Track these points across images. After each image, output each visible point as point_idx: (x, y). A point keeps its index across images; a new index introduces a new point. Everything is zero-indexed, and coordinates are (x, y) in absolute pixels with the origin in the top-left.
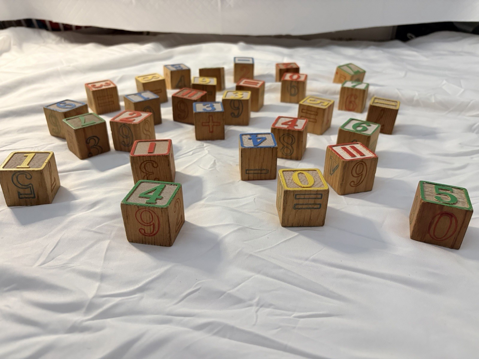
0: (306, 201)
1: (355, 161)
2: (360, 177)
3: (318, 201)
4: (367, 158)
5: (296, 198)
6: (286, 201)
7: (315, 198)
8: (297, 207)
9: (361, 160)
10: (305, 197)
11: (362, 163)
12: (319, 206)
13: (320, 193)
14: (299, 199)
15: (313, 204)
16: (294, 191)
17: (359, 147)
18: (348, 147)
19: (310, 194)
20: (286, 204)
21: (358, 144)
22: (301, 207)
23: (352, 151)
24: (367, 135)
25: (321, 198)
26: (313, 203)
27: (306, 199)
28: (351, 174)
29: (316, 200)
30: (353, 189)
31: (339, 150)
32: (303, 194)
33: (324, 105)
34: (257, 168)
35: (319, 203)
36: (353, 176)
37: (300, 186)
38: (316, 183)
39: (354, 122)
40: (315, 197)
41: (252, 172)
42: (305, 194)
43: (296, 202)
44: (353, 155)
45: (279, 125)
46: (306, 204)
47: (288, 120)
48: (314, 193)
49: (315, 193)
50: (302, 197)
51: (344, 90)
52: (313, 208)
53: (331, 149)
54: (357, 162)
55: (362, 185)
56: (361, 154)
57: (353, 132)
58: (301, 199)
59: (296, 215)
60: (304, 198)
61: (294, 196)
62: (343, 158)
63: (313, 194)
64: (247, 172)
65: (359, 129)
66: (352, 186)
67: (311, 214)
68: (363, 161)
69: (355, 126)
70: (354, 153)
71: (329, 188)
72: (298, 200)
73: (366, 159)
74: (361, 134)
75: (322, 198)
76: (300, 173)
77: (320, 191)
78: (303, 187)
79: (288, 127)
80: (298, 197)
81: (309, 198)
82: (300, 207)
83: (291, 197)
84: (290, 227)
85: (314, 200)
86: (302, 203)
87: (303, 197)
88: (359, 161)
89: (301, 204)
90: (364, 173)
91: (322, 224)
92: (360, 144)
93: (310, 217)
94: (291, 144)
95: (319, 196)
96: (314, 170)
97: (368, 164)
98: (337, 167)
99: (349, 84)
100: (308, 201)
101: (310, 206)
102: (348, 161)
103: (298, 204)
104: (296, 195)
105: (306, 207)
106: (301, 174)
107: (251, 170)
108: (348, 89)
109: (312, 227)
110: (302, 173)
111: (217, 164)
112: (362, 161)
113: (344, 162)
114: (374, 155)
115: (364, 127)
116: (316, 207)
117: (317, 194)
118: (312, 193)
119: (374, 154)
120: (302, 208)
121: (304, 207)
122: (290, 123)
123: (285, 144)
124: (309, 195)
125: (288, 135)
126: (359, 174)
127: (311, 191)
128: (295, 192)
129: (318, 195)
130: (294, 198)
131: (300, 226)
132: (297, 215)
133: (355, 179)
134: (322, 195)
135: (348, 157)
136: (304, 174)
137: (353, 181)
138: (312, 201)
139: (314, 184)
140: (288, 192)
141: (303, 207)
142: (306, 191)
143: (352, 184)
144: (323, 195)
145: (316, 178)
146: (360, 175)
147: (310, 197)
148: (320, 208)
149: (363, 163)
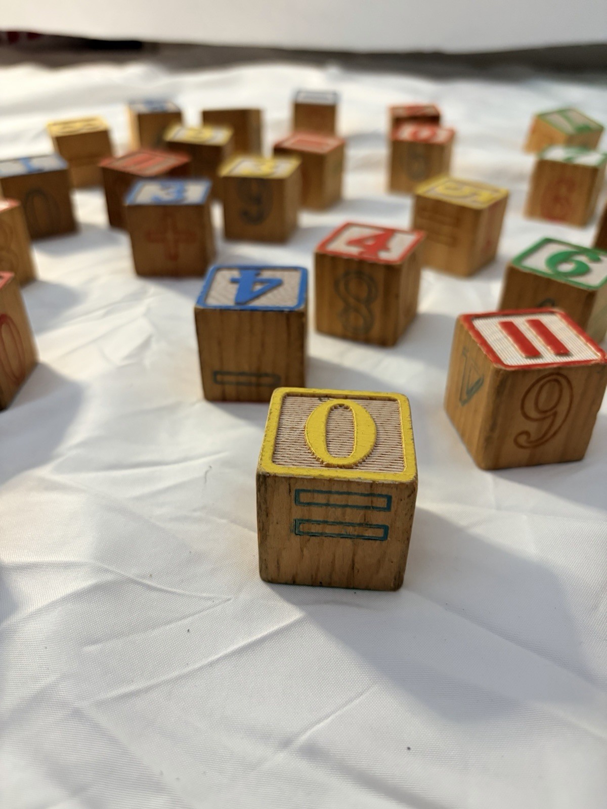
0: (335, 514)
1: (534, 371)
2: (549, 421)
3: (379, 518)
4: (577, 365)
5: (297, 501)
6: (267, 508)
7: (367, 508)
8: (304, 527)
9: (555, 369)
10: (328, 500)
11: (557, 381)
12: (380, 533)
13: (385, 492)
14: (309, 504)
15: (360, 525)
16: (290, 479)
17: (556, 323)
18: (521, 322)
19: (349, 493)
20: (267, 515)
21: (552, 313)
22: (320, 532)
23: (531, 335)
24: (585, 288)
25: (388, 508)
26: (358, 520)
27: (335, 506)
28: (519, 412)
29: (369, 512)
30: (524, 454)
31: (491, 331)
32: (324, 490)
33: (481, 200)
34: (246, 368)
35: (380, 523)
36: (527, 417)
37: (318, 460)
38: (381, 449)
39: (552, 249)
40: (365, 505)
41: (232, 379)
42: (330, 492)
43: (298, 512)
44: (531, 352)
45: (340, 246)
46: (334, 523)
47: (367, 232)
48: (362, 490)
49: (366, 493)
50: (321, 499)
51: (543, 167)
52: (360, 537)
53: (466, 326)
54: (542, 375)
55: (555, 445)
56: (560, 348)
57: (546, 276)
58: (317, 504)
59: (302, 551)
60: (327, 505)
61: (293, 494)
62: (498, 360)
63: (356, 494)
64: (219, 378)
65: (567, 267)
66: (522, 447)
67: (354, 555)
68: (564, 372)
69: (555, 260)
70: (538, 343)
71: (416, 477)
72: (306, 508)
73: (572, 365)
74: (568, 283)
75: (393, 509)
76: (341, 406)
77: (383, 485)
78: (328, 466)
79: (361, 253)
80: (304, 497)
81: (346, 506)
82: (315, 529)
83: (281, 498)
84: (286, 583)
85: (362, 512)
86: (321, 519)
87: (324, 501)
88: (546, 373)
89: (318, 522)
90: (563, 408)
91: (395, 584)
92: (560, 314)
93: (353, 561)
94: (369, 301)
95: (381, 502)
96: (390, 399)
97: (578, 381)
98: (479, 383)
99: (557, 154)
100: (344, 514)
101: (350, 530)
102: (513, 372)
103: (308, 521)
104: (298, 492)
105: (337, 532)
106: (340, 410)
107: (229, 373)
108: (554, 164)
109: (359, 592)
110: (347, 408)
111: (154, 346)
112: (558, 374)
113: (497, 372)
114: (599, 354)
115: (580, 264)
116: (369, 533)
117: (371, 495)
118: (354, 489)
119: (600, 350)
120: (322, 534)
121: (329, 530)
122: (370, 243)
123: (352, 301)
124: (345, 496)
125: (360, 274)
126: (545, 412)
127: (349, 482)
128: (292, 481)
129: (375, 499)
130: (293, 502)
131: (321, 585)
132: (305, 552)
133: (532, 427)
134: (389, 498)
135: (513, 357)
136: (351, 410)
137: (527, 433)
138: (355, 516)
139: (368, 456)
140: (269, 481)
141: (327, 531)
142: (331, 480)
143: (523, 440)
144: (394, 499)
145: (389, 428)
146: (548, 414)
147: (350, 504)
148: (384, 538)
149: (560, 378)
